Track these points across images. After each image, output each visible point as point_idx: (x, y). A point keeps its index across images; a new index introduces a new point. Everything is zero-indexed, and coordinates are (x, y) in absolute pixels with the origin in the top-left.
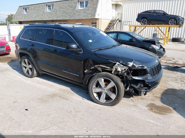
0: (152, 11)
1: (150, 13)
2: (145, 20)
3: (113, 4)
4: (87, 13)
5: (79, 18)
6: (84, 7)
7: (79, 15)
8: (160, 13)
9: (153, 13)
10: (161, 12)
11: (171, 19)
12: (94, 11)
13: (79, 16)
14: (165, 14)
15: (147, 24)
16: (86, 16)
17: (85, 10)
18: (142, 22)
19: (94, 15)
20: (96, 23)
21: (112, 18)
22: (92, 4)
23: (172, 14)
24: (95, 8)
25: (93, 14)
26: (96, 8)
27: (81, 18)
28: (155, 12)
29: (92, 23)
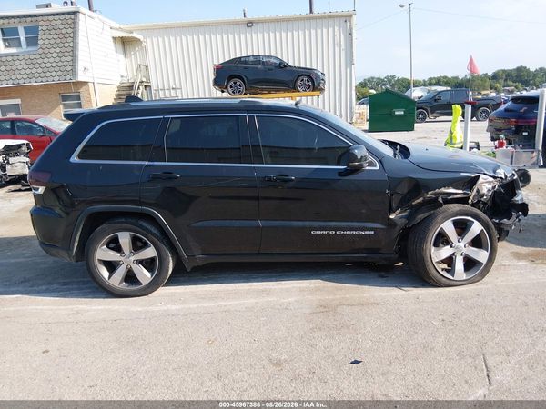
0: (252, 59)
1: (245, 62)
2: (239, 81)
3: (114, 38)
4: (43, 65)
5: (11, 82)
6: (19, 45)
7: (9, 73)
8: (272, 64)
9: (254, 63)
10: (272, 60)
11: (301, 78)
12: (69, 58)
13: (14, 77)
14: (282, 66)
15: (245, 94)
16: (42, 75)
17: (32, 57)
18: (231, 87)
19: (74, 72)
20: (78, 97)
21: (120, 79)
22: (56, 36)
23: (303, 66)
24: (70, 49)
25: (69, 68)
26: (74, 49)
27: (22, 81)
28: (257, 61)
29: (64, 98)
